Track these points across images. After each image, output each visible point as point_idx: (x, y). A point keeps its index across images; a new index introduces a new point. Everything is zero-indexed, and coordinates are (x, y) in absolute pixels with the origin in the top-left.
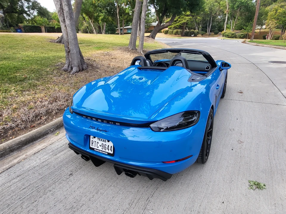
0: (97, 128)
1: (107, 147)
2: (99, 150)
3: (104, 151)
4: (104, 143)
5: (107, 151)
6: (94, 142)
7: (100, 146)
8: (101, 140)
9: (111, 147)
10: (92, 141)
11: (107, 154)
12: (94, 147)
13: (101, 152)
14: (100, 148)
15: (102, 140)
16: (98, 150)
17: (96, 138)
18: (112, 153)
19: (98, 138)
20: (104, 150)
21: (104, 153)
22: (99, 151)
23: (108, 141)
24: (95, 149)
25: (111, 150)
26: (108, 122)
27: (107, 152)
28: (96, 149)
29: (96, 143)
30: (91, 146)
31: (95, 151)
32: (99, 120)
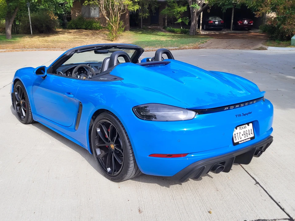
1: (248, 132)
2: (243, 140)
3: (247, 139)
4: (245, 130)
6: (237, 134)
7: (243, 135)
9: (251, 130)
11: (250, 139)
13: (245, 141)
14: (243, 138)
15: (243, 128)
16: (241, 141)
18: (253, 136)
19: (239, 128)
20: (247, 138)
23: (248, 125)
24: (240, 143)
25: (252, 133)
26: (249, 103)
27: (250, 138)
28: (240, 141)
29: (238, 134)
30: (235, 142)
31: (240, 144)
32: (242, 105)
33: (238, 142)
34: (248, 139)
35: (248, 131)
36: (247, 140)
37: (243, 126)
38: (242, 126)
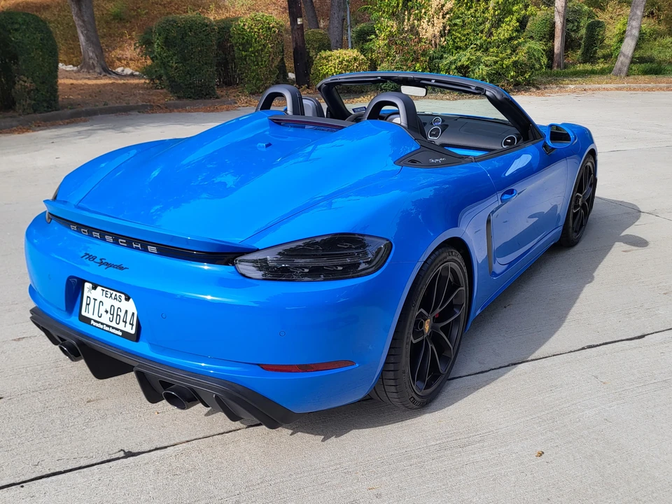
0: (101, 260)
1: (122, 314)
2: (102, 324)
3: (113, 328)
4: (117, 304)
5: (121, 326)
6: (92, 301)
7: (107, 312)
8: (109, 295)
9: (133, 314)
10: (88, 297)
11: (120, 334)
12: (89, 315)
13: (107, 329)
14: (105, 319)
15: (113, 296)
16: (98, 322)
17: (99, 288)
18: (133, 332)
19: (103, 290)
20: (113, 324)
21: (114, 331)
22: (101, 327)
23: (127, 299)
24: (92, 322)
25: (132, 325)
26: (130, 242)
27: (121, 331)
28: (95, 321)
29: (97, 303)
30: (83, 313)
31: (92, 325)
32: (109, 238)
33: (90, 320)
34: (117, 329)
35: (123, 312)
36: (111, 330)
37: (114, 293)
38: (112, 292)
